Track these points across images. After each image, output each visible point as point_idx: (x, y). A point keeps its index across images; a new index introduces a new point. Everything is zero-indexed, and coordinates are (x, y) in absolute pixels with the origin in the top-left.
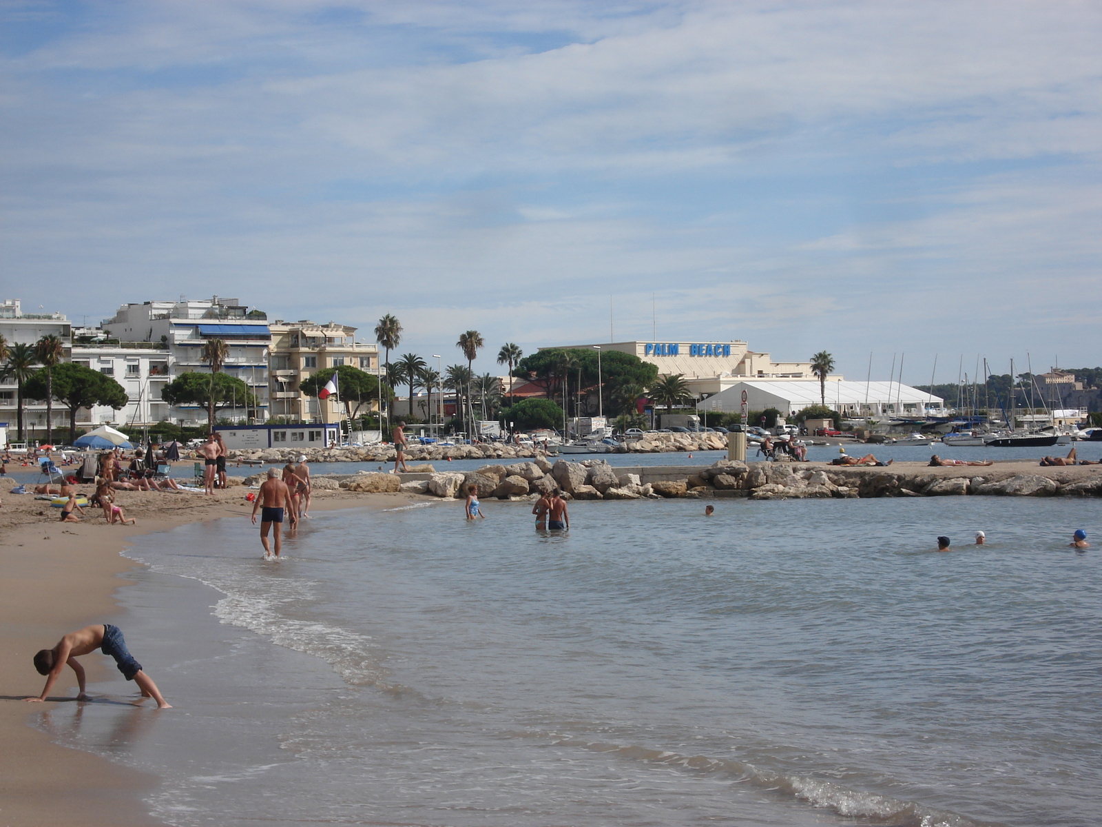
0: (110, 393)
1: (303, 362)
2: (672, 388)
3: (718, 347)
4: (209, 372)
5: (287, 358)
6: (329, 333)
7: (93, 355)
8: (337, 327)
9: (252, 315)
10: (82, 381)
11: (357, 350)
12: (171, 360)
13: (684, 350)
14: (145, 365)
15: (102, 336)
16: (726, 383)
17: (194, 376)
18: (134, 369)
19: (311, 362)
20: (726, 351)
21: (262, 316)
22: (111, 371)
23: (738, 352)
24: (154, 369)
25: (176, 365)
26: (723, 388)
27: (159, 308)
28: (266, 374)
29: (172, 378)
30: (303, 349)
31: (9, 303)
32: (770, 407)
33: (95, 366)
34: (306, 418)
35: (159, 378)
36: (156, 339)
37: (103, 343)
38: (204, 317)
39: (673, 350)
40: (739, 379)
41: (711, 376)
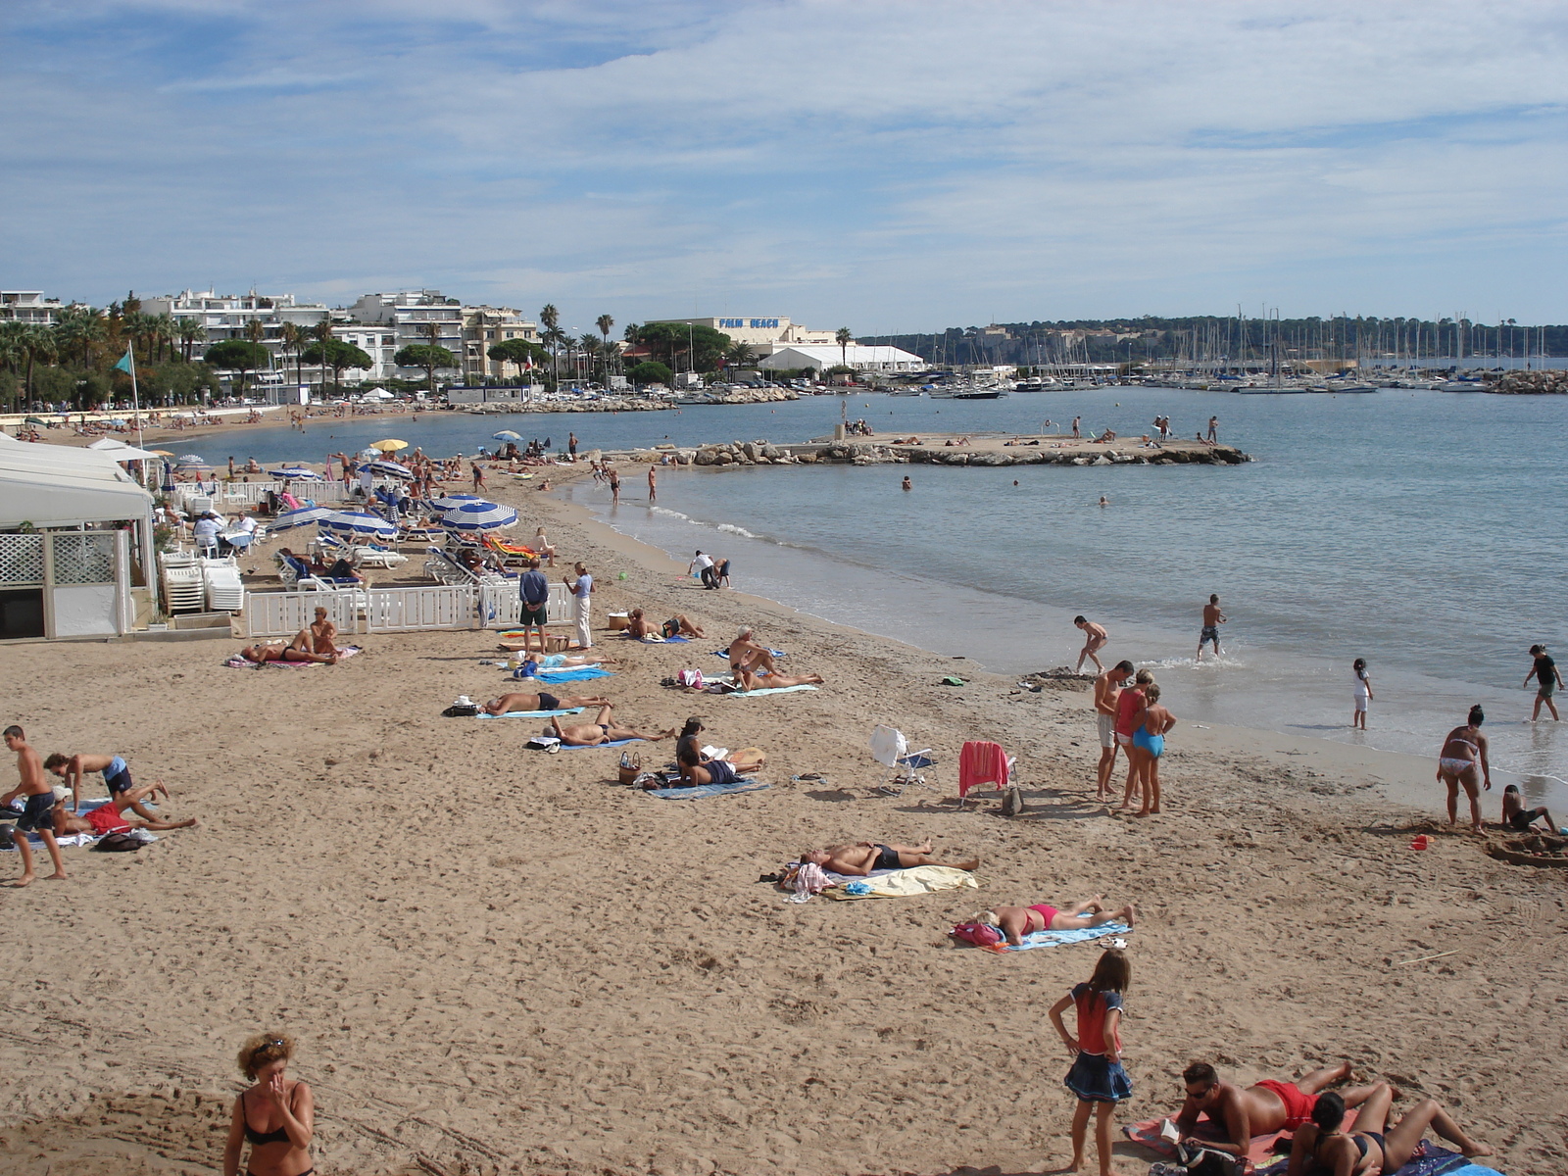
0: (362, 360)
1: (485, 334)
2: (742, 351)
3: (770, 321)
4: (426, 343)
5: (474, 332)
6: (503, 315)
7: (344, 332)
8: (508, 310)
9: (450, 302)
10: (343, 352)
11: (522, 326)
12: (396, 334)
13: (747, 323)
14: (378, 338)
15: (349, 318)
16: (777, 347)
17: (416, 347)
18: (371, 341)
19: (491, 335)
20: (775, 324)
21: (457, 303)
22: (356, 342)
23: (784, 324)
24: (385, 341)
25: (400, 338)
26: (775, 351)
27: (387, 298)
28: (460, 344)
29: (397, 348)
30: (485, 326)
31: (286, 296)
32: (809, 366)
33: (346, 339)
34: (488, 373)
35: (389, 347)
36: (385, 319)
37: (350, 323)
38: (417, 304)
39: (739, 324)
40: (786, 344)
41: (765, 342)
